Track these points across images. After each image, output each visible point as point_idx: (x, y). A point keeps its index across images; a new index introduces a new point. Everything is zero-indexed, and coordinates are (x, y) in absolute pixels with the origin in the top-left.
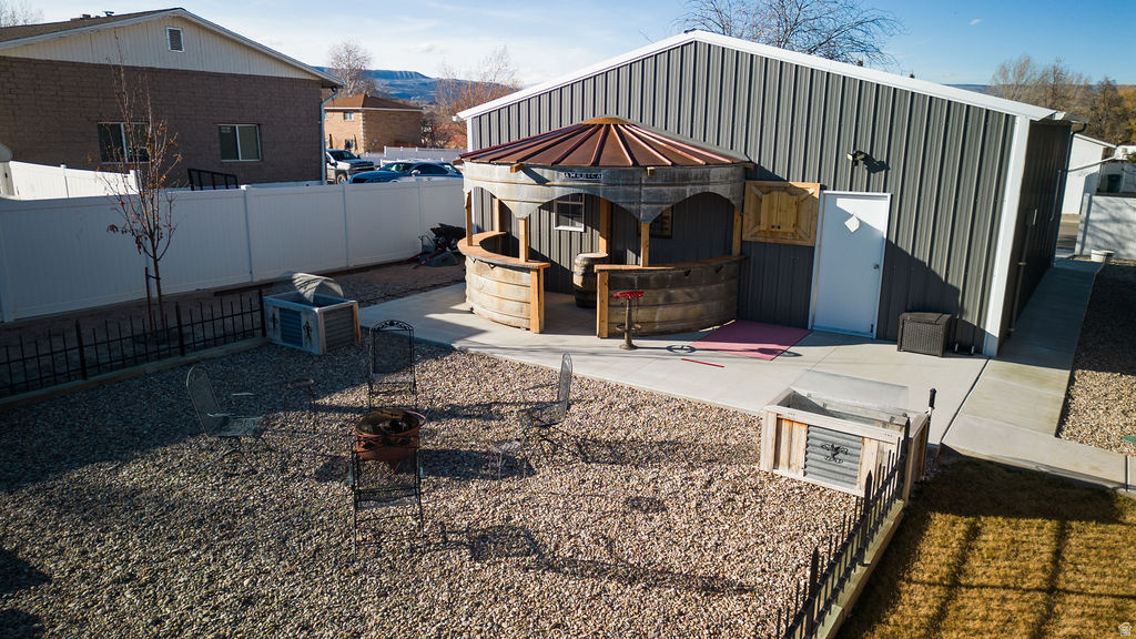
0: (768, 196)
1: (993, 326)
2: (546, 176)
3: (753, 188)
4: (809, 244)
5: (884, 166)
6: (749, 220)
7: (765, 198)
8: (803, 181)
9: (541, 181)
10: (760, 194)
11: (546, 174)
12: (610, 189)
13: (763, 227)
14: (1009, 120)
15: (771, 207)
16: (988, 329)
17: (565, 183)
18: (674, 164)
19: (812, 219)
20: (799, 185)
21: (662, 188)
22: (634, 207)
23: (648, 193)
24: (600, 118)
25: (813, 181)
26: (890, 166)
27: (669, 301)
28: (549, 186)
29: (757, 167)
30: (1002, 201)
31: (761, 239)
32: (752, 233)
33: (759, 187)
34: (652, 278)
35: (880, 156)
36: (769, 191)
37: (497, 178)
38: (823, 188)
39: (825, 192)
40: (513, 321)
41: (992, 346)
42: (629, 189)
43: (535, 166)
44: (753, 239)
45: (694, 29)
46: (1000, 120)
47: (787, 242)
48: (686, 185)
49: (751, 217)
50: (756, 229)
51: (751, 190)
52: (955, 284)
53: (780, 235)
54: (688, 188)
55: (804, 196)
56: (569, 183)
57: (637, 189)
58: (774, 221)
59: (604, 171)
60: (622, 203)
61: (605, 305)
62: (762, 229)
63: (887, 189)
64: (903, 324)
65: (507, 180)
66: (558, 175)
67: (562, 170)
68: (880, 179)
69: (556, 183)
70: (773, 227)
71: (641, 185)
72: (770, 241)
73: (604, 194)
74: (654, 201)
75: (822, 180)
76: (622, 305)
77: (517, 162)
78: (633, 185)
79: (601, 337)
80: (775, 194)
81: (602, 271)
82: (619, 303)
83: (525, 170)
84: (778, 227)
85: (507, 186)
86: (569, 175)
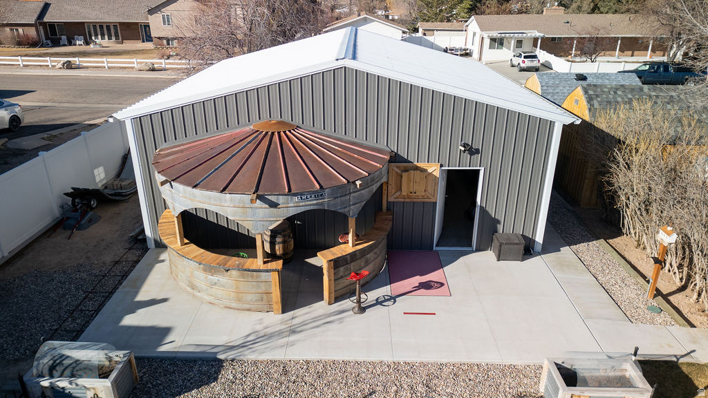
0: (407, 173)
1: (539, 238)
3: (395, 168)
4: (434, 201)
5: (477, 151)
6: (392, 188)
7: (405, 175)
8: (428, 162)
10: (399, 171)
12: (332, 202)
13: (404, 193)
14: (552, 124)
15: (409, 181)
16: (537, 240)
17: (298, 204)
18: (369, 174)
20: (425, 166)
21: (363, 191)
22: (347, 210)
23: (354, 197)
25: (435, 162)
26: (483, 151)
27: (367, 263)
28: (282, 208)
29: (396, 154)
31: (402, 200)
32: (395, 196)
33: (398, 167)
36: (406, 170)
37: (228, 203)
38: (441, 166)
39: (443, 168)
40: (253, 307)
41: (538, 248)
42: (344, 198)
43: (270, 195)
44: (396, 200)
46: (547, 124)
48: (374, 184)
49: (393, 186)
50: (398, 193)
51: (393, 170)
56: (301, 204)
57: (348, 197)
58: (411, 188)
59: (327, 190)
60: (340, 209)
61: (333, 281)
62: (403, 194)
63: (482, 165)
64: (501, 246)
65: (241, 205)
66: (292, 199)
67: (295, 195)
68: (477, 159)
69: (290, 205)
70: (411, 193)
71: (350, 193)
72: (407, 200)
73: (328, 207)
74: (358, 201)
75: (440, 162)
76: (342, 277)
77: (254, 193)
78: (345, 195)
79: (330, 304)
80: (412, 172)
81: (330, 261)
82: (339, 276)
83: (261, 198)
84: (415, 193)
85: (240, 210)
86: (301, 198)
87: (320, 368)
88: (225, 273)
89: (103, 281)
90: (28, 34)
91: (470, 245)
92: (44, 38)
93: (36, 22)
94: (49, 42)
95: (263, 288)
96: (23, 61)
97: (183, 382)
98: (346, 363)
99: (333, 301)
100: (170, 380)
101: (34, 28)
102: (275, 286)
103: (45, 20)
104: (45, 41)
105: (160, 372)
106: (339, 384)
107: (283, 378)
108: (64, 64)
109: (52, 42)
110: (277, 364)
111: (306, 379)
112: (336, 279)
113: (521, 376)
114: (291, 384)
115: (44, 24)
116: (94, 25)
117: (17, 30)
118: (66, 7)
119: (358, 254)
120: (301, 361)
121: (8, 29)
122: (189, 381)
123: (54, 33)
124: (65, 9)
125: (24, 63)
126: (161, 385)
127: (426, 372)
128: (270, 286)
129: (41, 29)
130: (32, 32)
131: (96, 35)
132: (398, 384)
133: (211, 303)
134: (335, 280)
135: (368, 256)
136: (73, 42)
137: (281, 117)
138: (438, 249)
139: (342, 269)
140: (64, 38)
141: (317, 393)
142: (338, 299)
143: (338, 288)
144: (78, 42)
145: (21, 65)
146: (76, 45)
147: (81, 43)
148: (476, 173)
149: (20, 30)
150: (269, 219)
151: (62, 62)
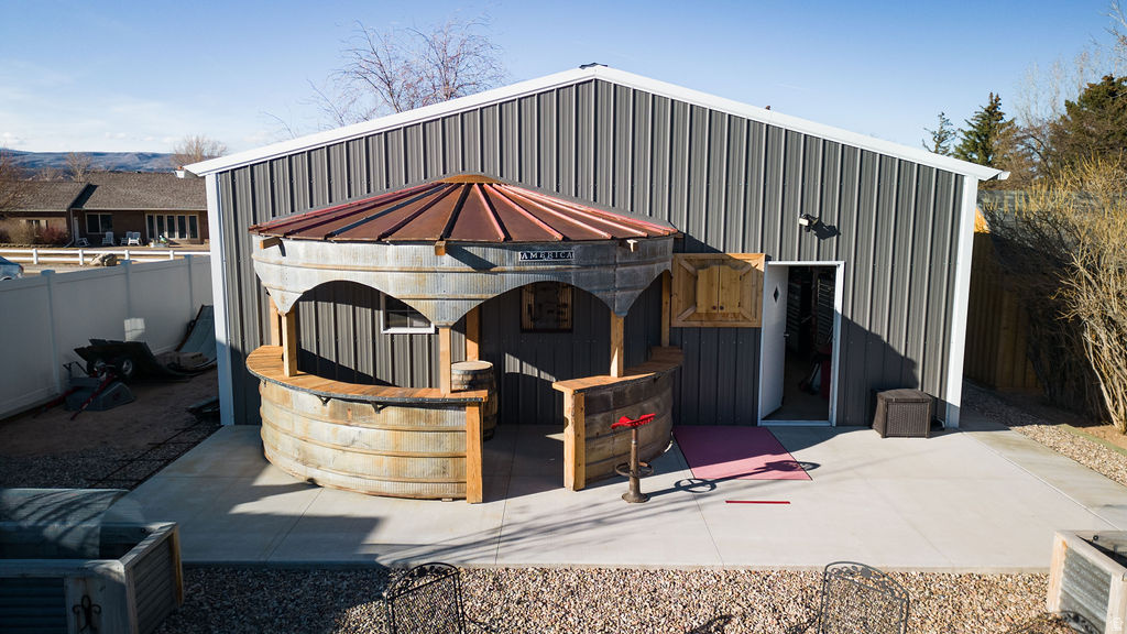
0: (705, 271)
1: (954, 396)
2: (491, 259)
3: (684, 263)
4: (755, 325)
5: (833, 231)
6: (679, 301)
7: (702, 274)
8: (743, 251)
9: (482, 266)
10: (691, 269)
11: (491, 255)
12: (584, 273)
13: (702, 309)
14: (959, 178)
15: (710, 286)
16: (949, 400)
17: (522, 268)
19: (757, 295)
20: (738, 255)
21: (636, 268)
22: (609, 296)
23: (623, 275)
24: (455, 174)
25: (755, 251)
26: (841, 231)
28: (496, 273)
29: (686, 236)
30: (955, 264)
31: (696, 324)
32: (684, 316)
33: (689, 261)
34: (627, 391)
35: (831, 220)
36: (704, 265)
37: (390, 264)
38: (768, 258)
39: (770, 263)
40: (426, 489)
41: (953, 418)
42: (604, 271)
43: (473, 244)
44: (687, 324)
45: (594, 64)
46: (950, 180)
47: (728, 325)
48: (654, 263)
49: (681, 298)
50: (690, 312)
51: (681, 265)
52: (914, 358)
53: (719, 318)
54: (656, 266)
55: (745, 270)
56: (528, 268)
57: (611, 271)
58: (715, 301)
59: (576, 248)
60: (598, 291)
61: (582, 440)
62: (700, 310)
63: (839, 257)
64: (887, 406)
65: (415, 266)
66: (511, 255)
67: (517, 247)
68: (831, 245)
69: (507, 268)
70: (714, 308)
71: (616, 264)
72: (707, 324)
73: (576, 280)
74: (628, 285)
75: (765, 250)
76: (598, 436)
77: (441, 239)
78: (607, 265)
79: (577, 488)
80: (716, 268)
81: (580, 391)
82: (594, 434)
83: (454, 250)
84: (722, 308)
85: (412, 276)
86: (528, 255)
87: (573, 581)
88: (375, 415)
89: (128, 468)
90: (55, 227)
91: (825, 416)
92: (77, 234)
93: (69, 209)
94: (85, 241)
95: (448, 444)
96: (39, 255)
97: (280, 603)
98: (625, 573)
99: (582, 484)
100: (250, 600)
101: (64, 219)
102: (473, 438)
103: (86, 207)
104: (78, 239)
105: (231, 589)
106: (616, 605)
107: (496, 595)
108: (104, 258)
109: (89, 241)
110: (480, 574)
111: (546, 597)
112: (588, 439)
113: (1000, 592)
114: (512, 606)
115: (80, 215)
116: (160, 215)
117: (38, 222)
118: (121, 190)
119: (628, 396)
120: (530, 570)
121: (23, 221)
122: (292, 601)
123: (94, 227)
124: (118, 193)
125: (41, 259)
126: (230, 607)
127: (796, 586)
128: (462, 441)
129: (75, 221)
130: (61, 225)
131: (161, 232)
132: (743, 604)
133: (340, 488)
134: (586, 440)
135: (645, 405)
136: (123, 241)
137: (482, 170)
138: (765, 423)
139: (598, 418)
140: (109, 234)
141: (570, 619)
142: (591, 480)
143: (591, 459)
144: (130, 241)
145: (35, 263)
146: (127, 245)
147: (136, 241)
148: (829, 272)
149: (43, 222)
150: (466, 296)
151: (101, 256)
